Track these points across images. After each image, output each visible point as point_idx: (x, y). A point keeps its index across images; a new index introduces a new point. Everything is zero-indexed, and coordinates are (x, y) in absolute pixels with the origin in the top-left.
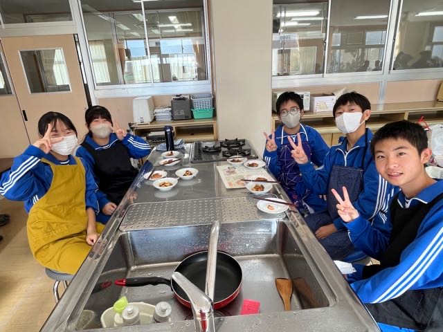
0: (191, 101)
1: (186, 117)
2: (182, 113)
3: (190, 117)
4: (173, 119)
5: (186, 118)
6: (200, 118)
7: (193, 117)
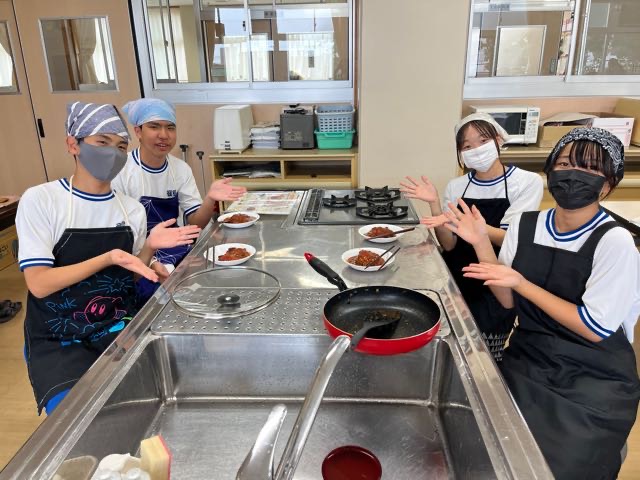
0: (315, 117)
1: (304, 144)
2: (298, 137)
3: (312, 146)
4: (283, 147)
5: (305, 148)
6: (329, 148)
7: (316, 146)
